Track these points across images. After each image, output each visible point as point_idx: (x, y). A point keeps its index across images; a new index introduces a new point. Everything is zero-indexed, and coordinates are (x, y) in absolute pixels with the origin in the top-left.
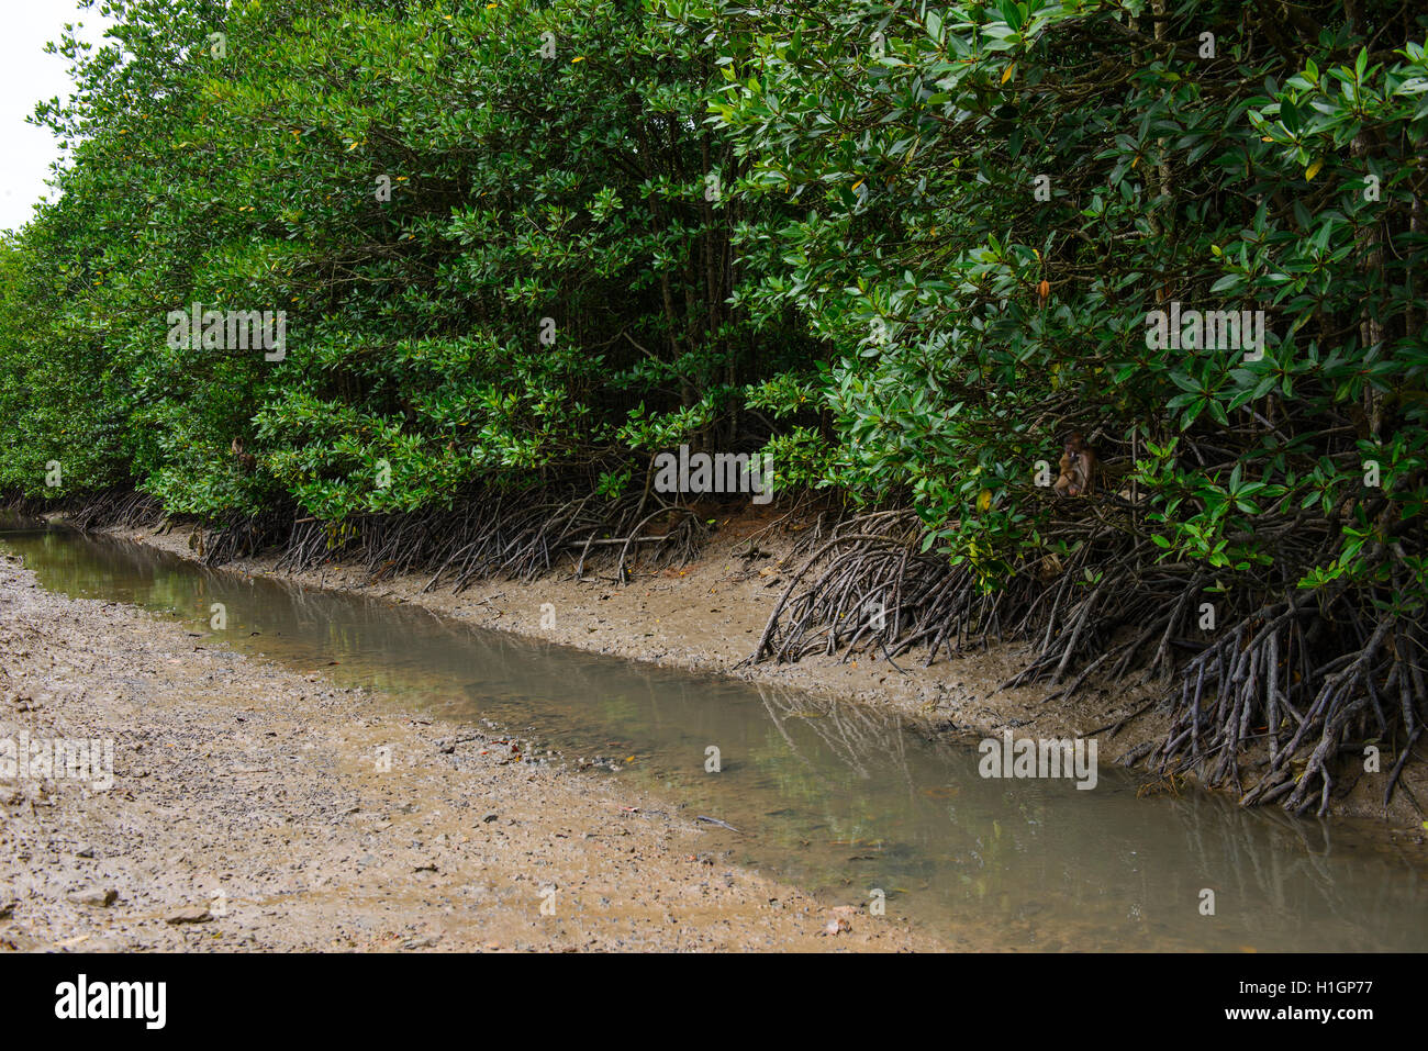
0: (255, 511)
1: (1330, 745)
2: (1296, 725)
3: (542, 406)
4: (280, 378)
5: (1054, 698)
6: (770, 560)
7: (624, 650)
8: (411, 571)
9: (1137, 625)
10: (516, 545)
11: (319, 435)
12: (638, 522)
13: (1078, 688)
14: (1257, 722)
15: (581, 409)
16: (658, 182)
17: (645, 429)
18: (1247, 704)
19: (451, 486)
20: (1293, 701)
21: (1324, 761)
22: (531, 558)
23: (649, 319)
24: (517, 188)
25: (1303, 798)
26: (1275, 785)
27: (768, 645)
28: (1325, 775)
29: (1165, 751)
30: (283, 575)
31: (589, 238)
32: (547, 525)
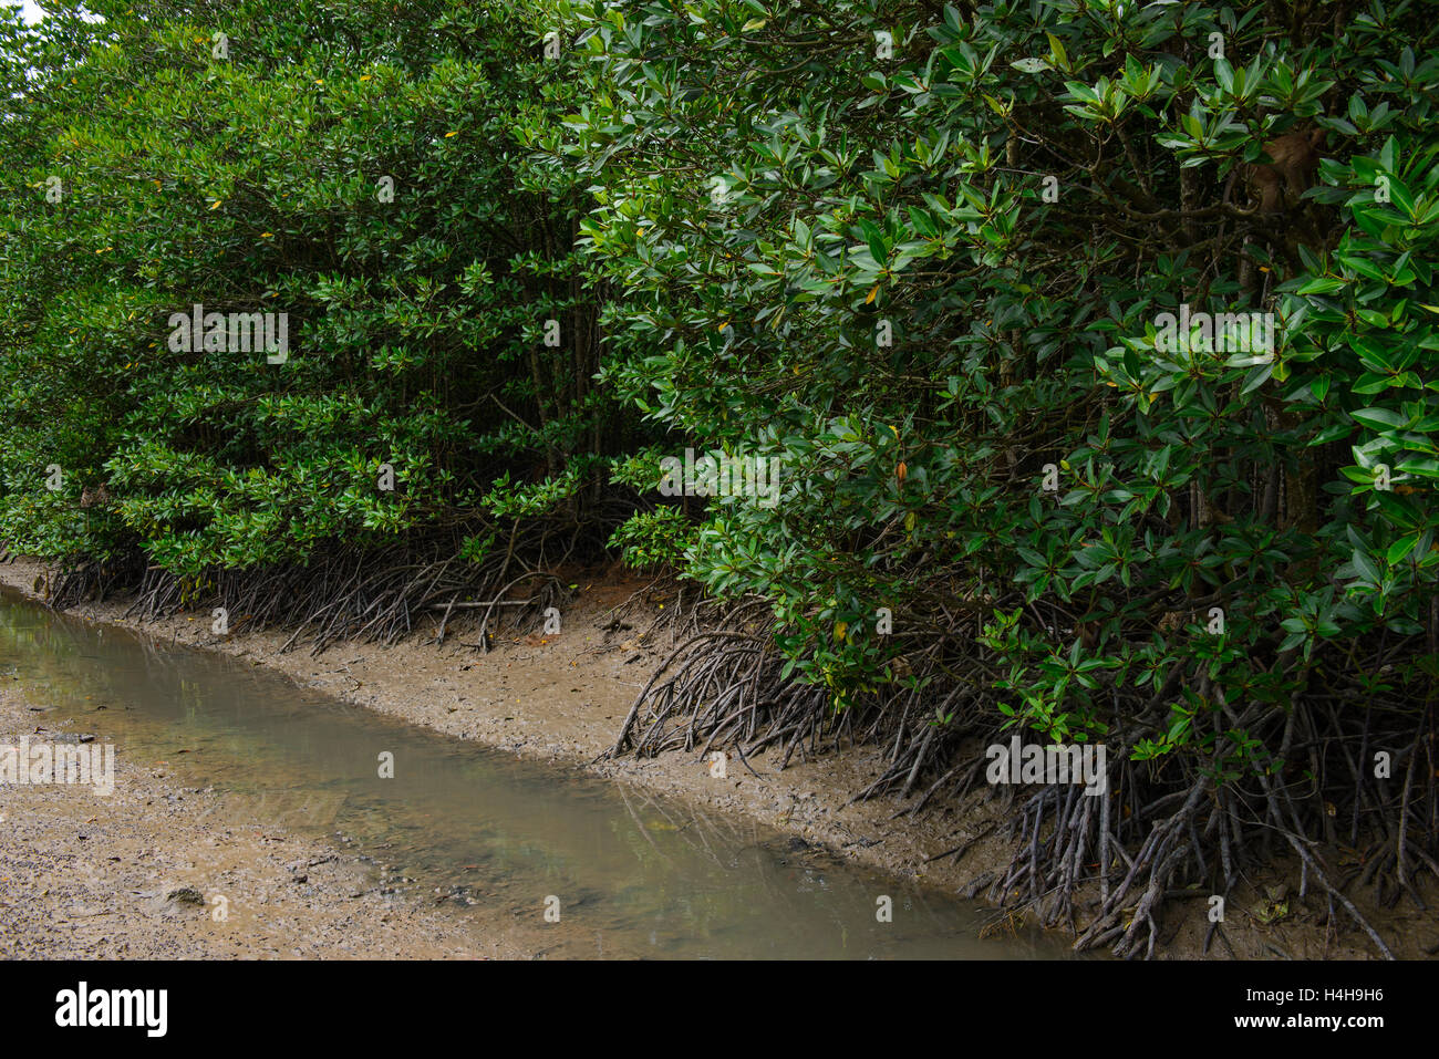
0: (106, 555)
1: (1157, 894)
2: (1126, 868)
3: (406, 472)
4: (137, 423)
5: (902, 815)
6: (631, 633)
7: (483, 736)
8: (268, 627)
9: (981, 737)
10: (376, 608)
11: (176, 485)
12: (500, 587)
13: (925, 805)
14: (1090, 860)
15: (446, 476)
16: (527, 257)
17: (509, 500)
18: (1081, 841)
19: (308, 543)
20: (1124, 842)
21: (1151, 911)
22: (392, 620)
23: (516, 384)
24: (386, 255)
25: (1131, 945)
26: (1105, 929)
27: (627, 738)
28: (1151, 924)
29: (1005, 885)
30: (133, 623)
31: (458, 309)
32: (408, 587)
